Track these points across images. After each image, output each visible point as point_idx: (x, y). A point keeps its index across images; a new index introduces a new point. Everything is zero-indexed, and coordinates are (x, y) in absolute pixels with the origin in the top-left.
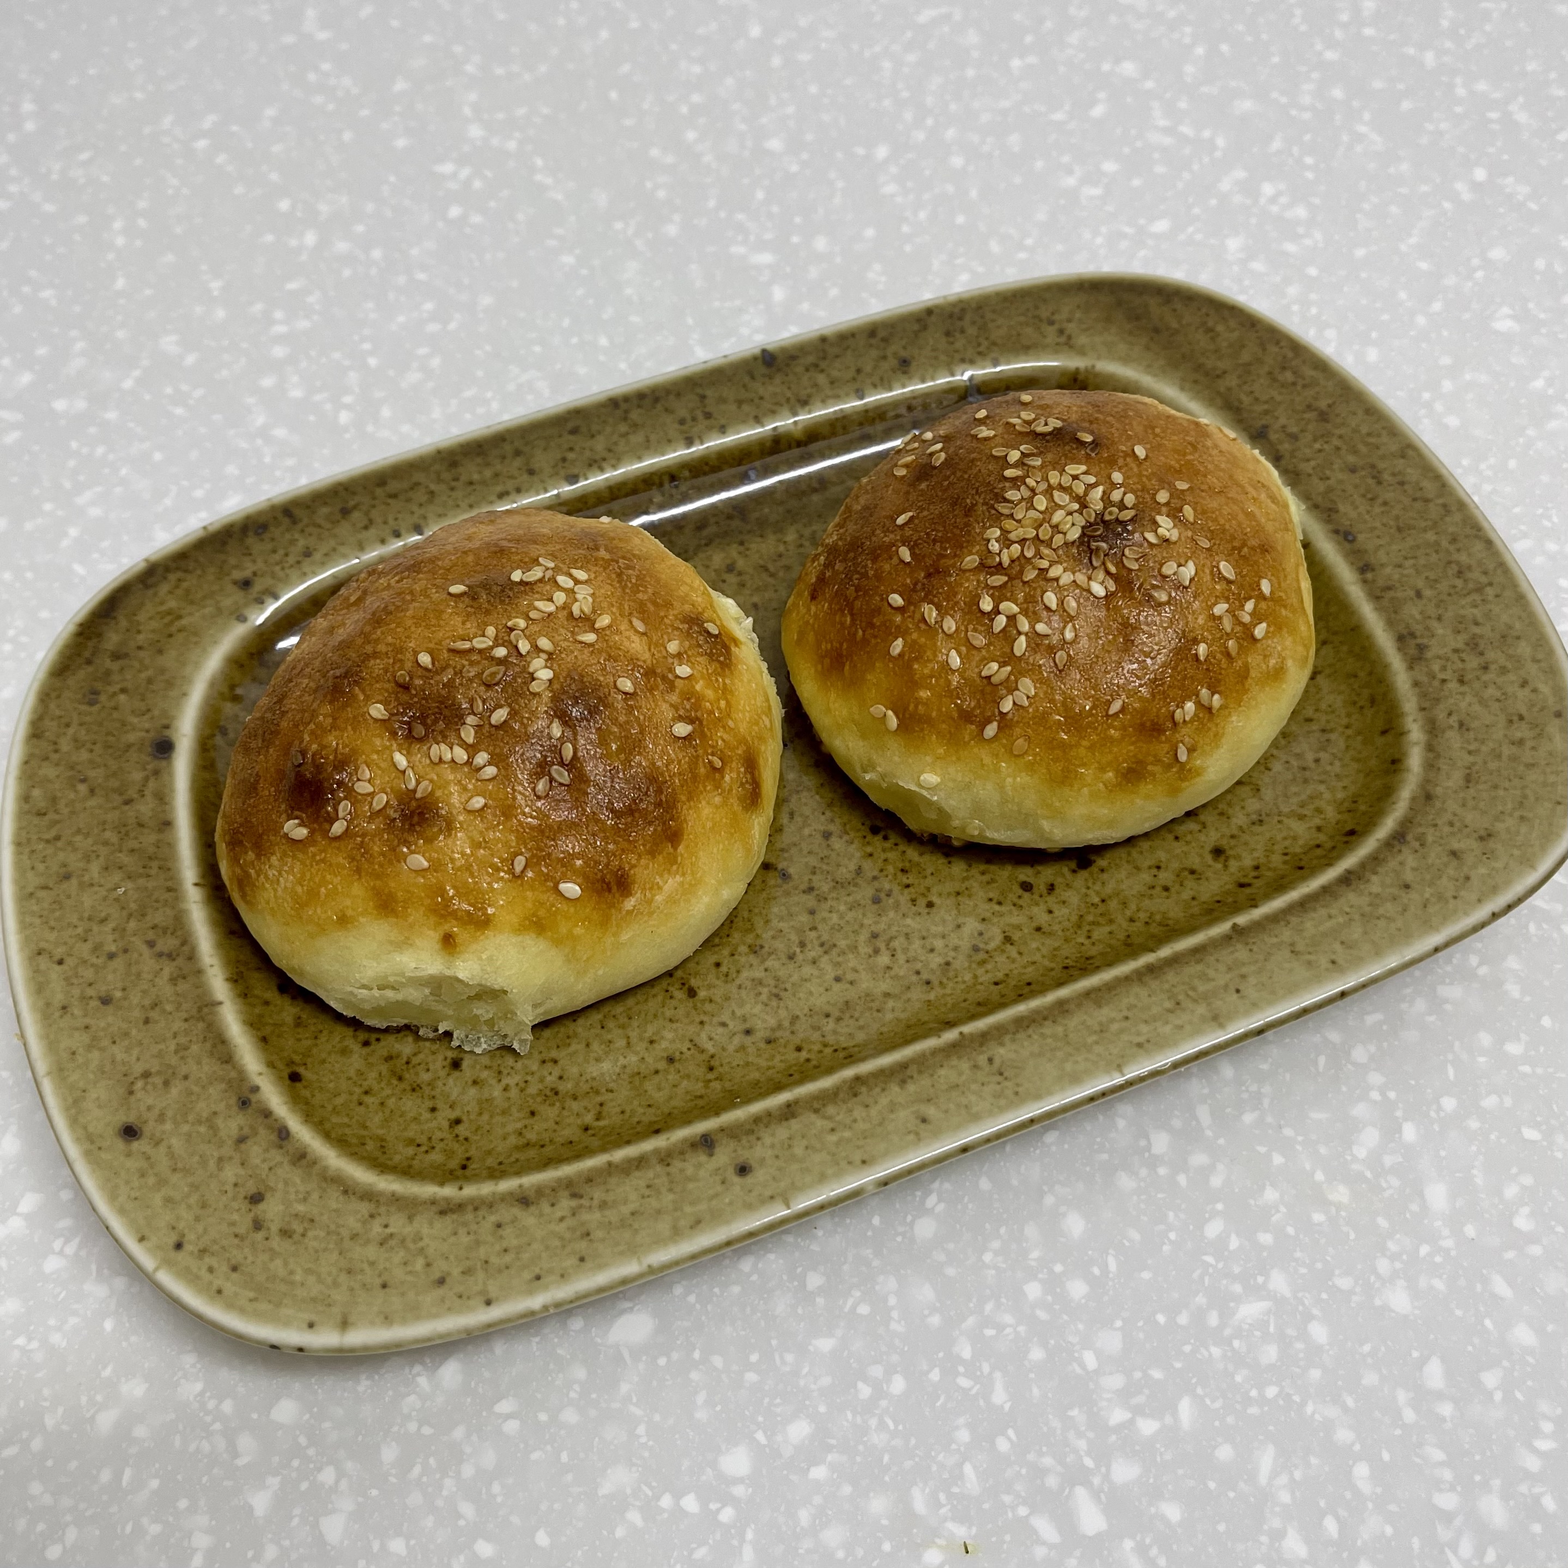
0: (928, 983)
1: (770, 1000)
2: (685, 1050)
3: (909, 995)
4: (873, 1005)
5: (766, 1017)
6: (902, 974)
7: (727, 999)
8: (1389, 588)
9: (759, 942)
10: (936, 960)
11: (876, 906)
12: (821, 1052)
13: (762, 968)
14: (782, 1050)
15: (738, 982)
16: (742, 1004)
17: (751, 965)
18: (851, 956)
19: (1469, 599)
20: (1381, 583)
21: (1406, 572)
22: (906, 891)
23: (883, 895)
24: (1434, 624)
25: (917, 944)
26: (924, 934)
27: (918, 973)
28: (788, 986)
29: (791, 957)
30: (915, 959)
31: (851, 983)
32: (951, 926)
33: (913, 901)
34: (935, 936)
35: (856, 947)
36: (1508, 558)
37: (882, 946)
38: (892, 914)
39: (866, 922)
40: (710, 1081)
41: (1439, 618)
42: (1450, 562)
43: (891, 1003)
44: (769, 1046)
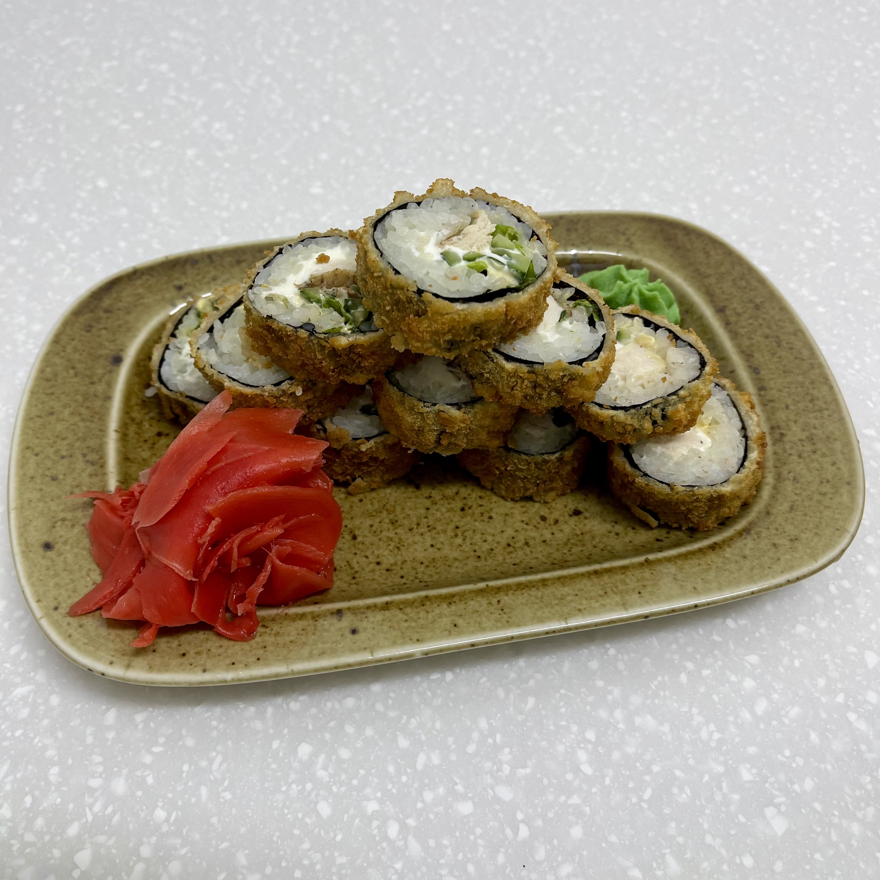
0: (479, 557)
1: (394, 549)
2: (343, 565)
3: (467, 561)
4: (447, 563)
5: (390, 557)
6: (466, 550)
7: (372, 544)
8: (772, 401)
9: (396, 519)
10: (486, 547)
11: (462, 513)
12: (413, 581)
13: (394, 532)
14: (393, 576)
15: (380, 537)
16: (379, 548)
17: (389, 530)
18: (442, 535)
19: (814, 414)
20: (768, 397)
21: (783, 394)
22: (480, 508)
23: (466, 508)
24: (792, 424)
25: (478, 536)
26: (484, 532)
27: (475, 551)
28: (405, 544)
29: (411, 530)
30: (475, 544)
31: (439, 549)
32: (499, 530)
33: (482, 514)
34: (489, 534)
35: (446, 531)
36: (839, 397)
37: (460, 534)
38: (469, 518)
39: (455, 519)
40: (351, 584)
41: (795, 422)
42: (808, 394)
43: (457, 564)
44: (388, 573)
